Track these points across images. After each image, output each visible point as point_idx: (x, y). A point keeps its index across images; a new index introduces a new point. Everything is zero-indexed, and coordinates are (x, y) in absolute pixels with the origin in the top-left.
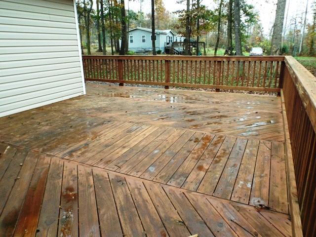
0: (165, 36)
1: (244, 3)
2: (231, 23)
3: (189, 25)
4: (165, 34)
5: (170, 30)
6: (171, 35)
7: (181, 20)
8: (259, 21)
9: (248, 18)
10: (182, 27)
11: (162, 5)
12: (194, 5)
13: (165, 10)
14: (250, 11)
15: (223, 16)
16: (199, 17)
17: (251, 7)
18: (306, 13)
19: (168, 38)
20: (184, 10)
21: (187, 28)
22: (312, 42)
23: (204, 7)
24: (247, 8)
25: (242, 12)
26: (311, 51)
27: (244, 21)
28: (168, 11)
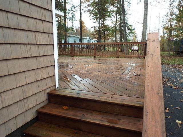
0: (87, 40)
1: (127, 23)
2: (121, 33)
3: (100, 34)
4: (86, 39)
5: (89, 37)
6: (89, 40)
7: (95, 31)
8: (136, 33)
9: (130, 31)
10: (96, 35)
11: (84, 24)
12: (102, 24)
13: (85, 27)
14: (131, 28)
15: (117, 30)
16: (105, 30)
17: (131, 26)
18: (159, 29)
19: (88, 41)
20: (97, 26)
21: (99, 35)
22: (163, 44)
23: (107, 25)
24: (129, 26)
25: (126, 28)
26: (163, 48)
27: (128, 33)
28: (87, 28)
